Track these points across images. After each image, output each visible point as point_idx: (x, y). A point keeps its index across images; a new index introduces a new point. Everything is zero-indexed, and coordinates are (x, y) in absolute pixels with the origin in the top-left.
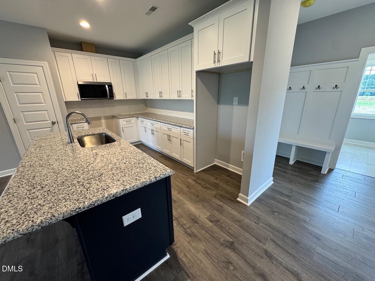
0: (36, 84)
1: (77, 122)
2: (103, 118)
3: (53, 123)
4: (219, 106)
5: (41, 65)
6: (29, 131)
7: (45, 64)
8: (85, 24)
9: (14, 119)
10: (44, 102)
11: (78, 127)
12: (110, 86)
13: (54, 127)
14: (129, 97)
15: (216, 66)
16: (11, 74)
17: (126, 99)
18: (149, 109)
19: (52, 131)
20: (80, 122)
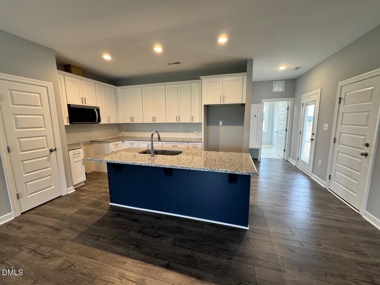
0: (38, 106)
1: (74, 148)
2: (82, 144)
3: (51, 151)
4: (208, 126)
5: (46, 86)
6: (24, 162)
7: (50, 85)
8: (107, 57)
9: (8, 148)
10: (43, 126)
11: (74, 153)
12: (98, 110)
13: (51, 155)
14: (112, 122)
15: (221, 103)
16: (12, 93)
17: (109, 123)
18: (122, 132)
19: (48, 160)
20: (77, 148)
